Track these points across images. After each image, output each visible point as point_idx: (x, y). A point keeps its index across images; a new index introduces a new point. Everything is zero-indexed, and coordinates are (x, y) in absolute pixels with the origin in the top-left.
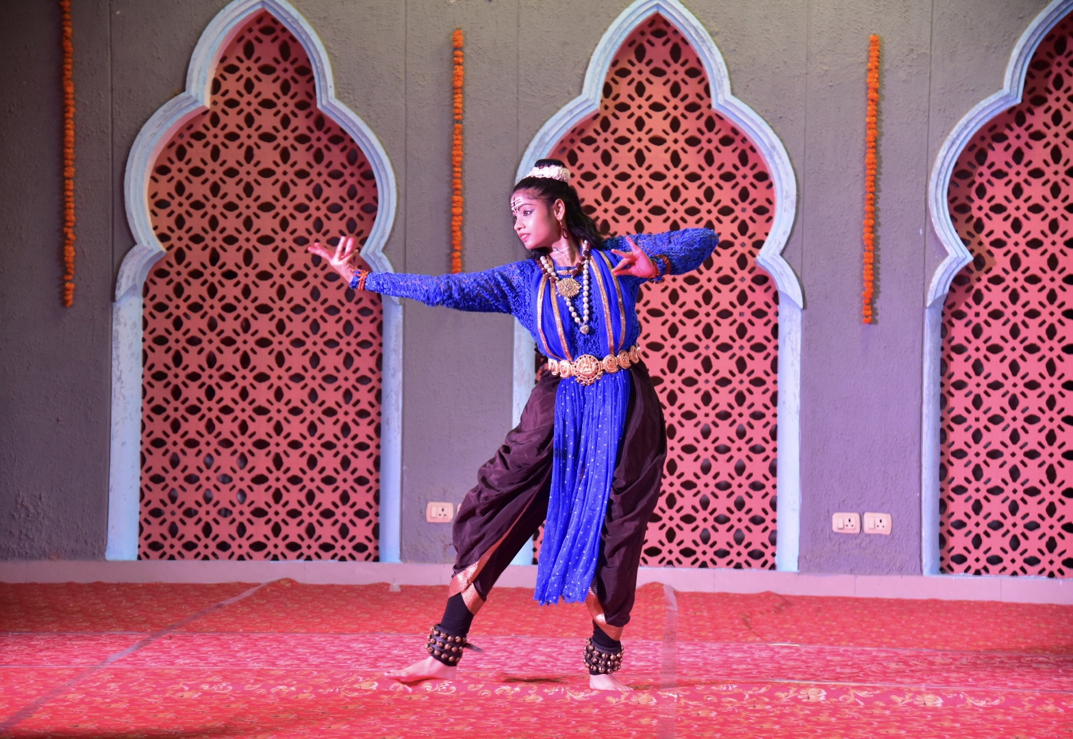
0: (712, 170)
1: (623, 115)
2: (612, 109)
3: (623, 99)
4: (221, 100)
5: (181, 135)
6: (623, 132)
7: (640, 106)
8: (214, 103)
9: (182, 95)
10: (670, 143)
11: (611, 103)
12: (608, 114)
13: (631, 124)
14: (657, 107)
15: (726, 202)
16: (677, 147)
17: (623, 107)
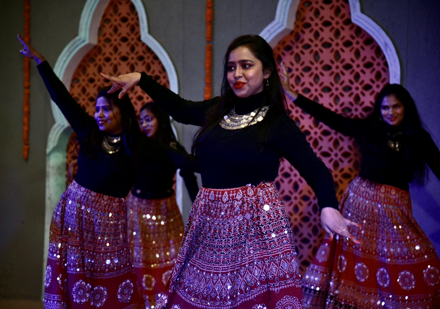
0: (359, 62)
1: (307, 31)
2: (301, 27)
3: (308, 20)
4: (102, 39)
5: (84, 61)
6: (307, 41)
7: (316, 24)
8: (99, 41)
9: (77, 38)
10: (334, 46)
11: (300, 24)
12: (299, 31)
13: (311, 36)
14: (327, 24)
15: (367, 82)
16: (338, 48)
17: (308, 25)
